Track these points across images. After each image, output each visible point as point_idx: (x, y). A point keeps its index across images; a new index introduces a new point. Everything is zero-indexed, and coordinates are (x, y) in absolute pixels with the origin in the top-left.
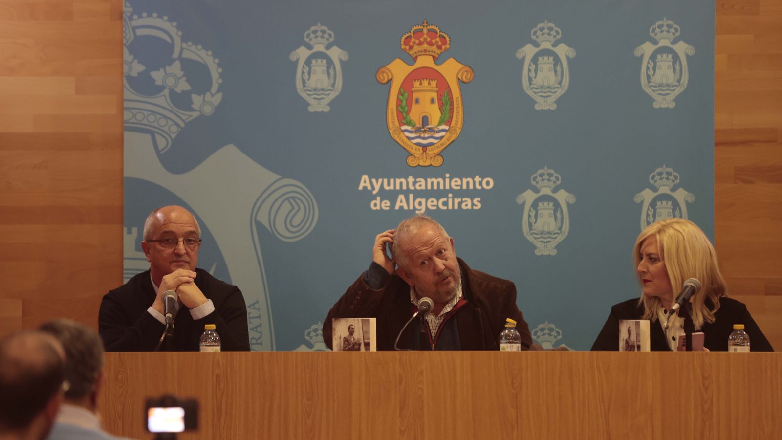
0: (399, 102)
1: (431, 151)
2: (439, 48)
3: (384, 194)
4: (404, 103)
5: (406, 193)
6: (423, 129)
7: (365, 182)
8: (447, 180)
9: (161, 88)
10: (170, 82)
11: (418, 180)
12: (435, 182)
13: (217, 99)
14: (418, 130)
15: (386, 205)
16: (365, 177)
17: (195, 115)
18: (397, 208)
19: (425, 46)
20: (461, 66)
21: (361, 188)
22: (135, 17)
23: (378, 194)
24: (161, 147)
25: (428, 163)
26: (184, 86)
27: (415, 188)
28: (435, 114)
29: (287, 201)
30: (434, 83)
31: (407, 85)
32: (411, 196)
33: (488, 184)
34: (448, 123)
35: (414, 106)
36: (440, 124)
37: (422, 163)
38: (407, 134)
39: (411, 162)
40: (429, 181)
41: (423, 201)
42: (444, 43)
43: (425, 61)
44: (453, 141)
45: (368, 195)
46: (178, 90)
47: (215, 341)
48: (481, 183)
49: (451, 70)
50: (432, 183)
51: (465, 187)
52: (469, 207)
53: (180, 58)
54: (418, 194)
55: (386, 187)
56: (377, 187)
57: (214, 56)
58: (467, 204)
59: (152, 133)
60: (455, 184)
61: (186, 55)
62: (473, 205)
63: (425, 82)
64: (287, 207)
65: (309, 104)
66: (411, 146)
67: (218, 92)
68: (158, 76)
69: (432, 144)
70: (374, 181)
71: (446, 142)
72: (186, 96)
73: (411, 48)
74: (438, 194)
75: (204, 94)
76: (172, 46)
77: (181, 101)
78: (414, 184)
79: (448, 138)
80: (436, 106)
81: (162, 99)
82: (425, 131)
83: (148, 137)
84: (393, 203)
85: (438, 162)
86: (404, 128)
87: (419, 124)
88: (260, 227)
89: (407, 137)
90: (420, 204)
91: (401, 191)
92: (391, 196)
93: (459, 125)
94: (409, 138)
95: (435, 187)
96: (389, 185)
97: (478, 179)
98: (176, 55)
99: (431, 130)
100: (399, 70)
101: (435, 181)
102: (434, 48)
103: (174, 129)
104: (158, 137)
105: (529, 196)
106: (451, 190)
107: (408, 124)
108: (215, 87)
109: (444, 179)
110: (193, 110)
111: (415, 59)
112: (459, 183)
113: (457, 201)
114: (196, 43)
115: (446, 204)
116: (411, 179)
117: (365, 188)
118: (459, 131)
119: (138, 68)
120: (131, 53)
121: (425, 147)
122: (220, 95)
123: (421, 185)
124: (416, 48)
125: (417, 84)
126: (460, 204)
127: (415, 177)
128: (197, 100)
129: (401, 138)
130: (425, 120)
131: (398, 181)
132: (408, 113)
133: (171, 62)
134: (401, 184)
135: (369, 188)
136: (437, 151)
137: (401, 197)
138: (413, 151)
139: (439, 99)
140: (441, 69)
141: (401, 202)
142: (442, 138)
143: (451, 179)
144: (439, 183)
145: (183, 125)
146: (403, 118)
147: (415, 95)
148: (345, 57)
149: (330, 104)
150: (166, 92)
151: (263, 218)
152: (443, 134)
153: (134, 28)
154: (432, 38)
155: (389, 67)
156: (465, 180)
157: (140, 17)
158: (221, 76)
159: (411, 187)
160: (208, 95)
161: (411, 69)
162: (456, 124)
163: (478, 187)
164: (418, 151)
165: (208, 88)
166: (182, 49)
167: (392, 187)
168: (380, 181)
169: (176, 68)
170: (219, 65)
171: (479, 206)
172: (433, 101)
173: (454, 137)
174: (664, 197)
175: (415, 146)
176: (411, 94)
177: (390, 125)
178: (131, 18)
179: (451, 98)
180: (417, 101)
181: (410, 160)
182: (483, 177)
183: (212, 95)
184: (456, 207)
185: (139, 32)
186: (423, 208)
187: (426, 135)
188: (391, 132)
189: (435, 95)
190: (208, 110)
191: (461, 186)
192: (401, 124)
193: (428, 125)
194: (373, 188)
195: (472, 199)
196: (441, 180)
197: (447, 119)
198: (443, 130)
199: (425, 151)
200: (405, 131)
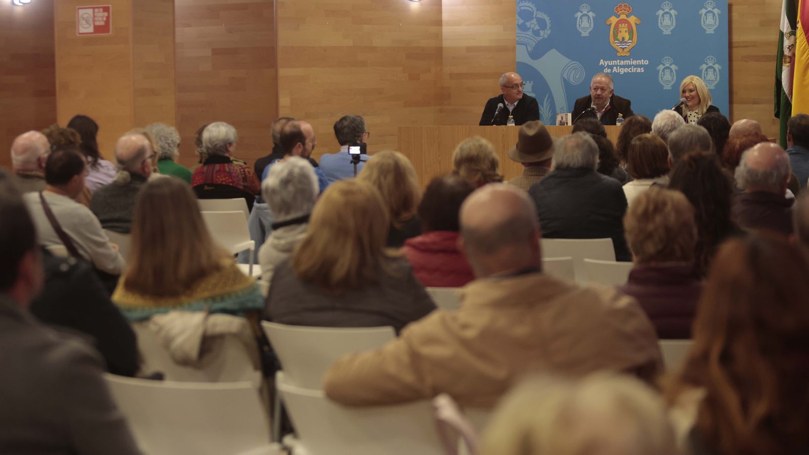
0: (614, 32)
1: (625, 50)
2: (628, 11)
3: (609, 67)
4: (616, 32)
5: (617, 66)
6: (623, 42)
7: (602, 62)
9: (530, 28)
10: (532, 26)
12: (627, 62)
13: (549, 32)
14: (621, 43)
15: (609, 71)
16: (602, 60)
17: (541, 38)
18: (613, 72)
19: (623, 11)
20: (636, 18)
21: (600, 64)
22: (520, 3)
23: (606, 67)
24: (529, 50)
25: (624, 55)
26: (537, 27)
28: (627, 37)
29: (574, 70)
30: (626, 25)
31: (617, 26)
32: (618, 67)
33: (646, 62)
34: (632, 39)
35: (619, 34)
36: (629, 40)
37: (622, 55)
39: (619, 54)
40: (625, 61)
41: (623, 69)
42: (630, 10)
43: (623, 17)
44: (633, 47)
45: (603, 67)
46: (535, 29)
47: (512, 122)
48: (644, 62)
49: (633, 20)
51: (638, 64)
53: (535, 17)
54: (621, 66)
55: (609, 64)
56: (606, 64)
57: (548, 16)
58: (639, 70)
59: (526, 45)
60: (634, 62)
61: (538, 16)
62: (641, 70)
63: (623, 25)
64: (573, 72)
65: (581, 33)
66: (618, 48)
67: (549, 29)
68: (528, 24)
69: (626, 48)
70: (605, 62)
71: (631, 47)
72: (538, 30)
73: (618, 12)
74: (628, 66)
75: (544, 30)
76: (533, 13)
77: (536, 33)
78: (620, 62)
79: (632, 45)
80: (627, 33)
81: (530, 33)
83: (525, 47)
84: (612, 70)
85: (628, 54)
87: (621, 40)
88: (564, 78)
89: (616, 45)
90: (622, 70)
91: (615, 66)
92: (611, 67)
93: (636, 40)
94: (618, 46)
95: (627, 64)
97: (643, 61)
98: (534, 16)
99: (626, 42)
100: (614, 20)
102: (626, 12)
103: (534, 43)
104: (528, 47)
105: (661, 67)
106: (633, 65)
107: (618, 40)
108: (548, 28)
109: (630, 61)
110: (540, 36)
111: (619, 16)
112: (636, 62)
113: (635, 69)
114: (541, 12)
115: (631, 70)
116: (618, 61)
117: (602, 64)
118: (636, 43)
119: (521, 21)
120: (519, 16)
121: (623, 49)
122: (550, 30)
123: (622, 63)
124: (620, 12)
125: (620, 25)
126: (636, 70)
127: (620, 60)
128: (542, 33)
129: (614, 46)
130: (623, 39)
132: (617, 36)
133: (533, 18)
134: (615, 63)
135: (603, 64)
136: (628, 50)
137: (615, 68)
139: (628, 30)
140: (629, 19)
141: (615, 69)
142: (629, 45)
143: (633, 61)
145: (537, 42)
146: (615, 38)
147: (620, 29)
148: (594, 15)
149: (589, 33)
150: (531, 29)
151: (565, 76)
153: (520, 7)
154: (626, 8)
155: (610, 19)
156: (638, 61)
157: (522, 3)
158: (550, 23)
159: (619, 64)
160: (546, 30)
161: (618, 19)
162: (634, 40)
163: (643, 64)
164: (620, 50)
165: (546, 28)
166: (536, 14)
167: (611, 64)
168: (607, 61)
169: (534, 21)
170: (550, 20)
171: (643, 71)
172: (626, 31)
173: (634, 45)
174: (710, 67)
176: (618, 29)
177: (611, 41)
178: (519, 3)
179: (633, 30)
180: (620, 32)
181: (618, 53)
182: (644, 60)
183: (547, 31)
184: (635, 71)
185: (522, 8)
186: (623, 71)
187: (624, 44)
188: (611, 43)
189: (627, 29)
190: (546, 36)
192: (615, 40)
194: (605, 64)
195: (641, 68)
196: (629, 61)
197: (631, 38)
198: (630, 42)
199: (623, 50)
200: (616, 43)
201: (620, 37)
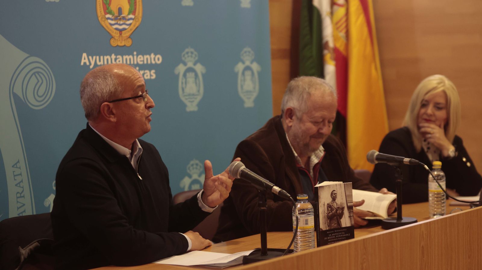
6: (119, 18)
7: (85, 59)
8: (135, 57)
11: (118, 57)
12: (128, 59)
14: (116, 19)
16: (85, 55)
21: (82, 64)
25: (123, 44)
27: (116, 63)
28: (126, 7)
29: (34, 76)
33: (158, 59)
34: (134, 13)
36: (129, 14)
37: (120, 44)
38: (110, 21)
39: (114, 43)
40: (125, 57)
44: (137, 27)
45: (87, 69)
48: (154, 59)
50: (126, 59)
51: (145, 62)
52: (149, 77)
55: (98, 63)
56: (93, 63)
58: (147, 75)
60: (140, 59)
62: (151, 75)
64: (33, 81)
66: (112, 30)
69: (125, 29)
70: (90, 57)
71: (133, 28)
78: (116, 59)
79: (135, 24)
82: (120, 19)
85: (129, 43)
86: (108, 16)
87: (116, 14)
88: (15, 96)
93: (141, 15)
94: (111, 25)
95: (128, 62)
96: (100, 61)
97: (153, 56)
99: (124, 18)
101: (128, 57)
105: (182, 69)
106: (138, 64)
107: (110, 13)
109: (133, 56)
112: (142, 59)
113: (142, 72)
116: (113, 56)
117: (85, 63)
118: (140, 19)
121: (121, 31)
123: (120, 60)
127: (116, 55)
129: (106, 24)
130: (120, 10)
131: (106, 58)
132: (109, 4)
134: (107, 60)
135: (88, 64)
136: (128, 34)
138: (113, 34)
142: (130, 24)
143: (137, 55)
144: (130, 59)
146: (106, 9)
151: (18, 91)
152: (131, 22)
156: (145, 57)
162: (139, 14)
163: (153, 62)
164: (116, 34)
168: (94, 57)
171: (154, 76)
173: (138, 24)
174: (248, 68)
175: (115, 31)
177: (99, 14)
181: (112, 40)
182: (155, 54)
187: (121, 22)
188: (100, 19)
191: (143, 61)
192: (106, 13)
193: (122, 14)
194: (90, 64)
195: (150, 71)
196: (131, 57)
197: (133, 11)
198: (131, 19)
199: (121, 34)
200: (108, 18)
201: (114, 7)
